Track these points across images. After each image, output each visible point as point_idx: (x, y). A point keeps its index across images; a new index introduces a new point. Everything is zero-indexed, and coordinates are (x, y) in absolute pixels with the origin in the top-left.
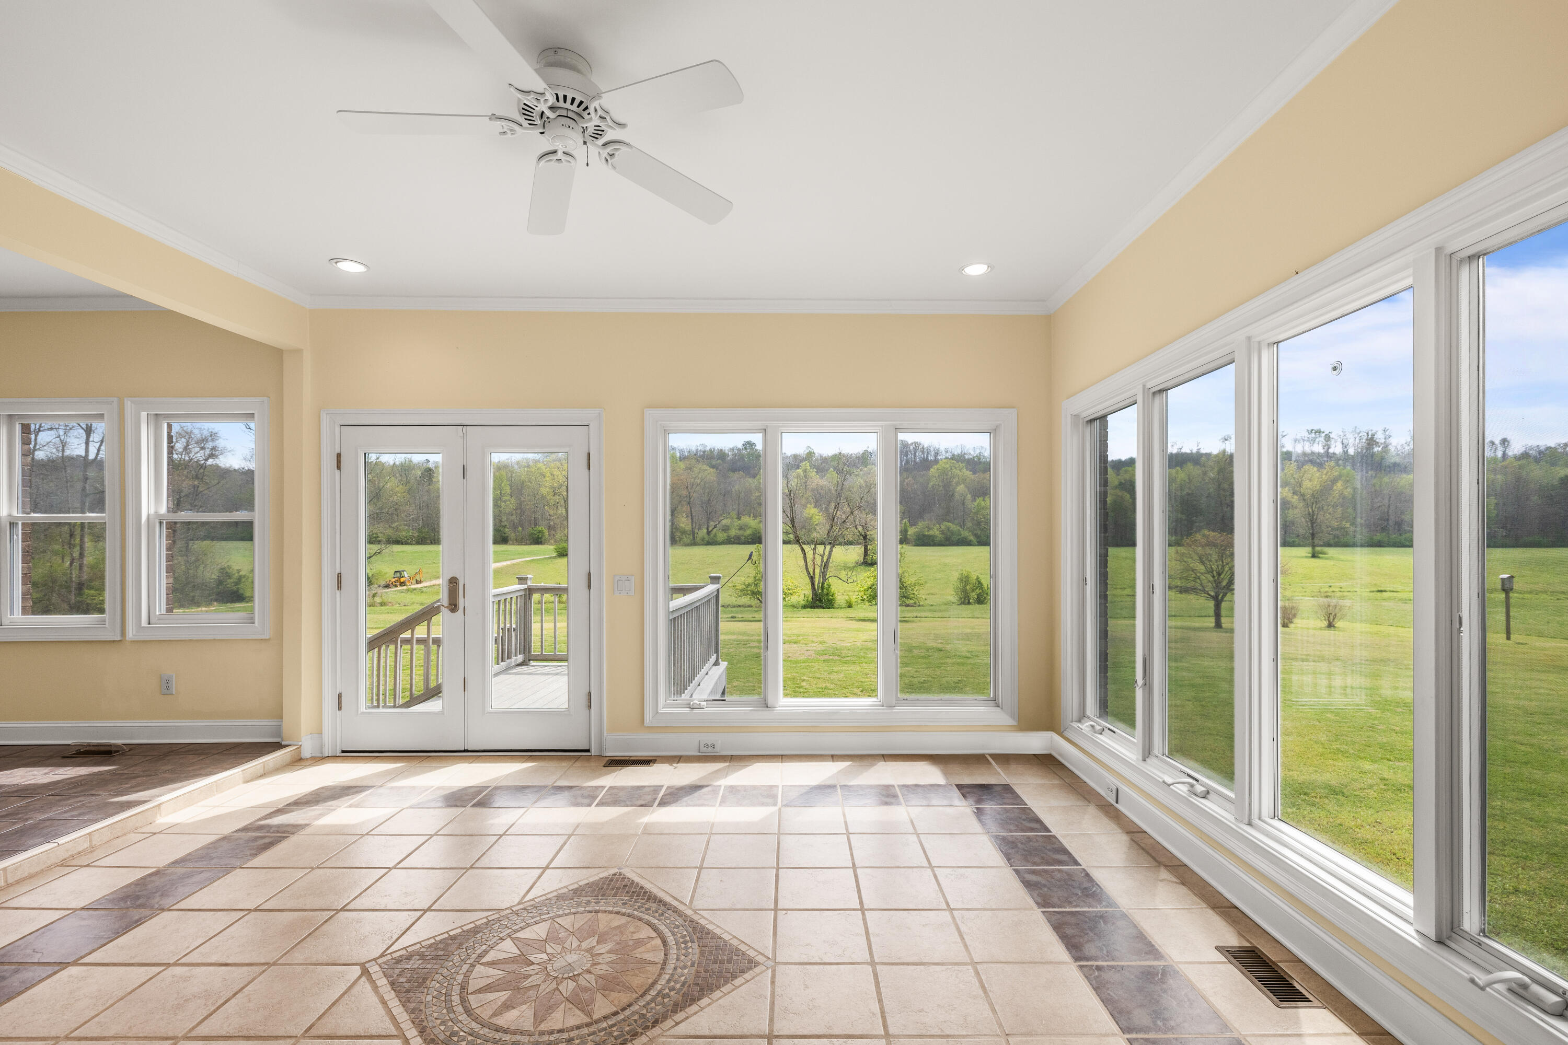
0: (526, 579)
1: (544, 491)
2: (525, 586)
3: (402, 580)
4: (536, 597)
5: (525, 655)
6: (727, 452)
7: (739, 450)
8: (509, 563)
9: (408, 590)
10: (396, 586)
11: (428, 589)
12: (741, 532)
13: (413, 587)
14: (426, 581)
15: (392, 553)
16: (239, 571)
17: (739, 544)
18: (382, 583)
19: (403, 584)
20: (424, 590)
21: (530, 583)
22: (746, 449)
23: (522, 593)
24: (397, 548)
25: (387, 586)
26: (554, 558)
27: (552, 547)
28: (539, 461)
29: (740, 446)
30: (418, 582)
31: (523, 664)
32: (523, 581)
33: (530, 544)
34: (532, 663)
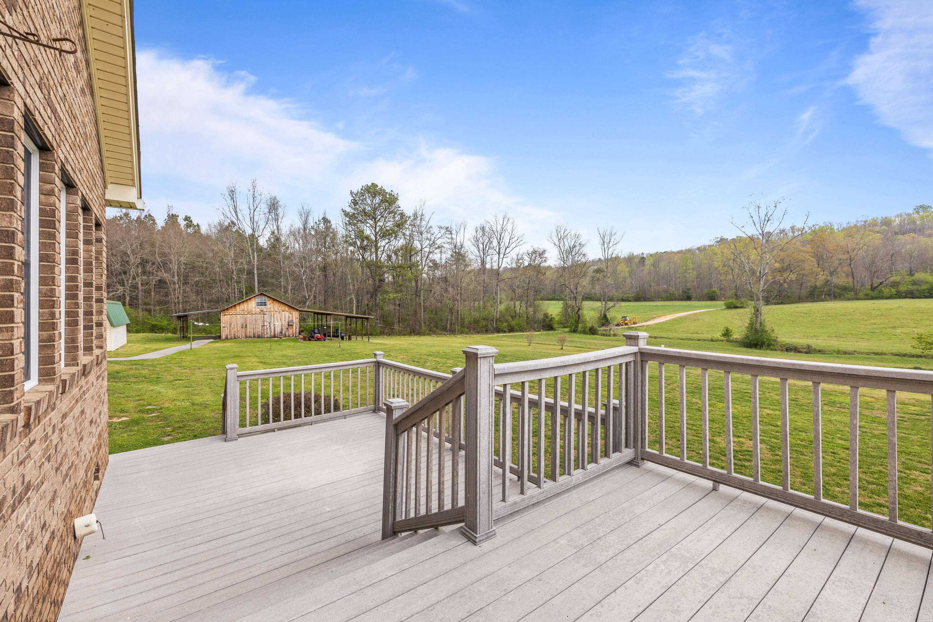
0: (636, 338)
1: (716, 264)
2: (635, 349)
3: (626, 322)
4: (651, 366)
5: (636, 451)
6: (893, 218)
7: (909, 215)
8: (691, 312)
9: (629, 328)
10: (623, 325)
11: (640, 328)
12: (915, 287)
13: (632, 326)
14: (639, 323)
15: (621, 307)
16: (551, 315)
17: (913, 298)
18: (615, 323)
19: (626, 324)
20: (638, 328)
21: (643, 345)
22: (918, 212)
23: (630, 359)
24: (623, 304)
25: (618, 325)
26: (724, 309)
27: (723, 302)
28: (713, 245)
29: (910, 211)
30: (634, 323)
31: (632, 463)
32: (632, 342)
33: (707, 300)
34: (649, 465)
